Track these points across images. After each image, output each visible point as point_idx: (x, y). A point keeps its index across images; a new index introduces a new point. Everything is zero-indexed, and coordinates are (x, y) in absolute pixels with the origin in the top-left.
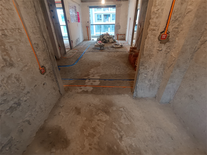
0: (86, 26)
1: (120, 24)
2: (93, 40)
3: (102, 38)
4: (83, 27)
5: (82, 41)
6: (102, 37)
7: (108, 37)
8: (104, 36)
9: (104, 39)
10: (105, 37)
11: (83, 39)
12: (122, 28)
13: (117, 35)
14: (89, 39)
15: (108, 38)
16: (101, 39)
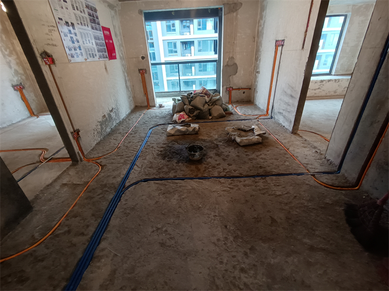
0: (139, 70)
1: (238, 61)
2: (161, 106)
3: (187, 103)
4: (128, 72)
5: (128, 111)
6: (190, 102)
7: (207, 99)
8: (196, 97)
9: (196, 108)
10: (198, 102)
11: (133, 107)
12: (241, 71)
13: (229, 90)
14: (148, 104)
15: (206, 102)
16: (188, 107)
